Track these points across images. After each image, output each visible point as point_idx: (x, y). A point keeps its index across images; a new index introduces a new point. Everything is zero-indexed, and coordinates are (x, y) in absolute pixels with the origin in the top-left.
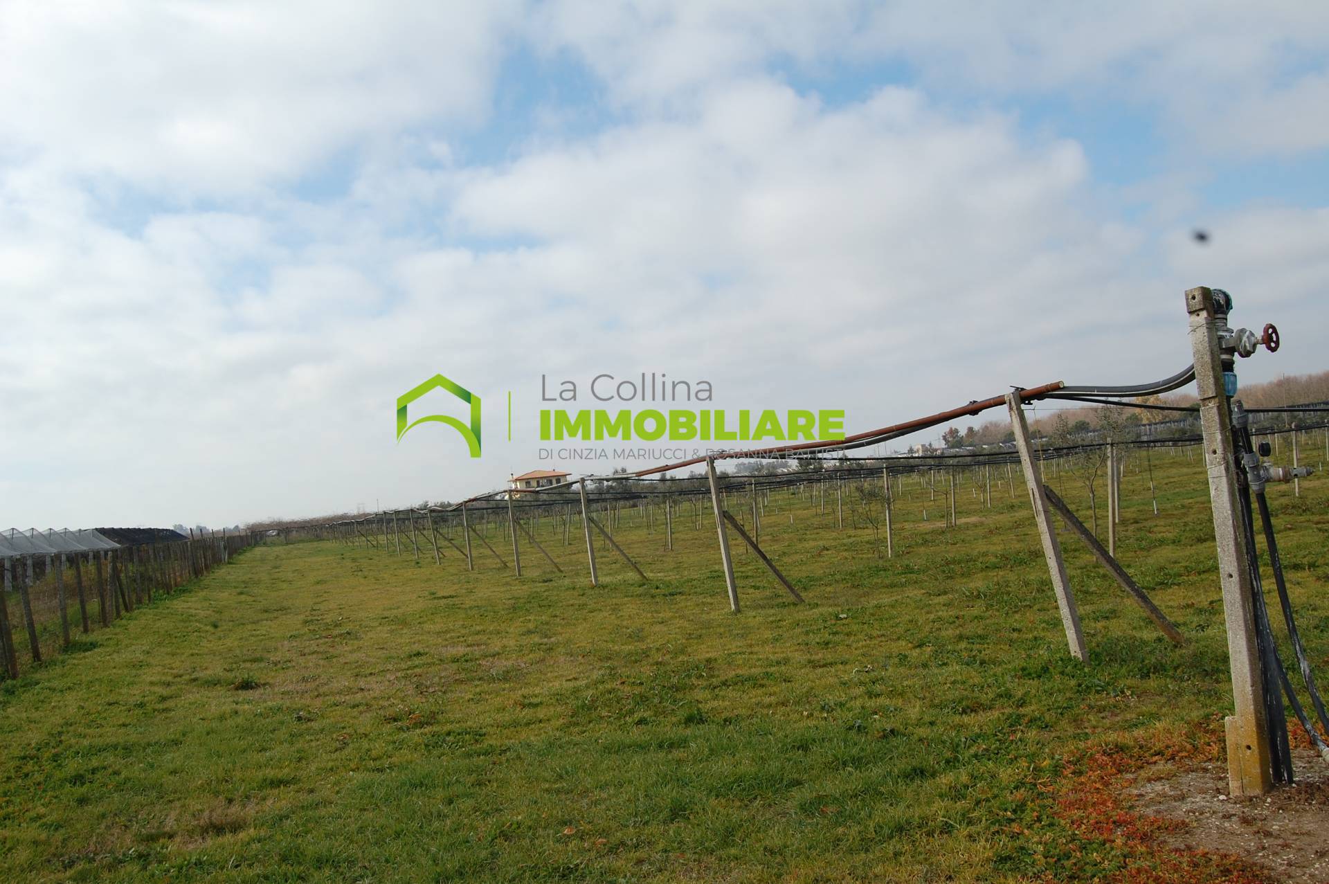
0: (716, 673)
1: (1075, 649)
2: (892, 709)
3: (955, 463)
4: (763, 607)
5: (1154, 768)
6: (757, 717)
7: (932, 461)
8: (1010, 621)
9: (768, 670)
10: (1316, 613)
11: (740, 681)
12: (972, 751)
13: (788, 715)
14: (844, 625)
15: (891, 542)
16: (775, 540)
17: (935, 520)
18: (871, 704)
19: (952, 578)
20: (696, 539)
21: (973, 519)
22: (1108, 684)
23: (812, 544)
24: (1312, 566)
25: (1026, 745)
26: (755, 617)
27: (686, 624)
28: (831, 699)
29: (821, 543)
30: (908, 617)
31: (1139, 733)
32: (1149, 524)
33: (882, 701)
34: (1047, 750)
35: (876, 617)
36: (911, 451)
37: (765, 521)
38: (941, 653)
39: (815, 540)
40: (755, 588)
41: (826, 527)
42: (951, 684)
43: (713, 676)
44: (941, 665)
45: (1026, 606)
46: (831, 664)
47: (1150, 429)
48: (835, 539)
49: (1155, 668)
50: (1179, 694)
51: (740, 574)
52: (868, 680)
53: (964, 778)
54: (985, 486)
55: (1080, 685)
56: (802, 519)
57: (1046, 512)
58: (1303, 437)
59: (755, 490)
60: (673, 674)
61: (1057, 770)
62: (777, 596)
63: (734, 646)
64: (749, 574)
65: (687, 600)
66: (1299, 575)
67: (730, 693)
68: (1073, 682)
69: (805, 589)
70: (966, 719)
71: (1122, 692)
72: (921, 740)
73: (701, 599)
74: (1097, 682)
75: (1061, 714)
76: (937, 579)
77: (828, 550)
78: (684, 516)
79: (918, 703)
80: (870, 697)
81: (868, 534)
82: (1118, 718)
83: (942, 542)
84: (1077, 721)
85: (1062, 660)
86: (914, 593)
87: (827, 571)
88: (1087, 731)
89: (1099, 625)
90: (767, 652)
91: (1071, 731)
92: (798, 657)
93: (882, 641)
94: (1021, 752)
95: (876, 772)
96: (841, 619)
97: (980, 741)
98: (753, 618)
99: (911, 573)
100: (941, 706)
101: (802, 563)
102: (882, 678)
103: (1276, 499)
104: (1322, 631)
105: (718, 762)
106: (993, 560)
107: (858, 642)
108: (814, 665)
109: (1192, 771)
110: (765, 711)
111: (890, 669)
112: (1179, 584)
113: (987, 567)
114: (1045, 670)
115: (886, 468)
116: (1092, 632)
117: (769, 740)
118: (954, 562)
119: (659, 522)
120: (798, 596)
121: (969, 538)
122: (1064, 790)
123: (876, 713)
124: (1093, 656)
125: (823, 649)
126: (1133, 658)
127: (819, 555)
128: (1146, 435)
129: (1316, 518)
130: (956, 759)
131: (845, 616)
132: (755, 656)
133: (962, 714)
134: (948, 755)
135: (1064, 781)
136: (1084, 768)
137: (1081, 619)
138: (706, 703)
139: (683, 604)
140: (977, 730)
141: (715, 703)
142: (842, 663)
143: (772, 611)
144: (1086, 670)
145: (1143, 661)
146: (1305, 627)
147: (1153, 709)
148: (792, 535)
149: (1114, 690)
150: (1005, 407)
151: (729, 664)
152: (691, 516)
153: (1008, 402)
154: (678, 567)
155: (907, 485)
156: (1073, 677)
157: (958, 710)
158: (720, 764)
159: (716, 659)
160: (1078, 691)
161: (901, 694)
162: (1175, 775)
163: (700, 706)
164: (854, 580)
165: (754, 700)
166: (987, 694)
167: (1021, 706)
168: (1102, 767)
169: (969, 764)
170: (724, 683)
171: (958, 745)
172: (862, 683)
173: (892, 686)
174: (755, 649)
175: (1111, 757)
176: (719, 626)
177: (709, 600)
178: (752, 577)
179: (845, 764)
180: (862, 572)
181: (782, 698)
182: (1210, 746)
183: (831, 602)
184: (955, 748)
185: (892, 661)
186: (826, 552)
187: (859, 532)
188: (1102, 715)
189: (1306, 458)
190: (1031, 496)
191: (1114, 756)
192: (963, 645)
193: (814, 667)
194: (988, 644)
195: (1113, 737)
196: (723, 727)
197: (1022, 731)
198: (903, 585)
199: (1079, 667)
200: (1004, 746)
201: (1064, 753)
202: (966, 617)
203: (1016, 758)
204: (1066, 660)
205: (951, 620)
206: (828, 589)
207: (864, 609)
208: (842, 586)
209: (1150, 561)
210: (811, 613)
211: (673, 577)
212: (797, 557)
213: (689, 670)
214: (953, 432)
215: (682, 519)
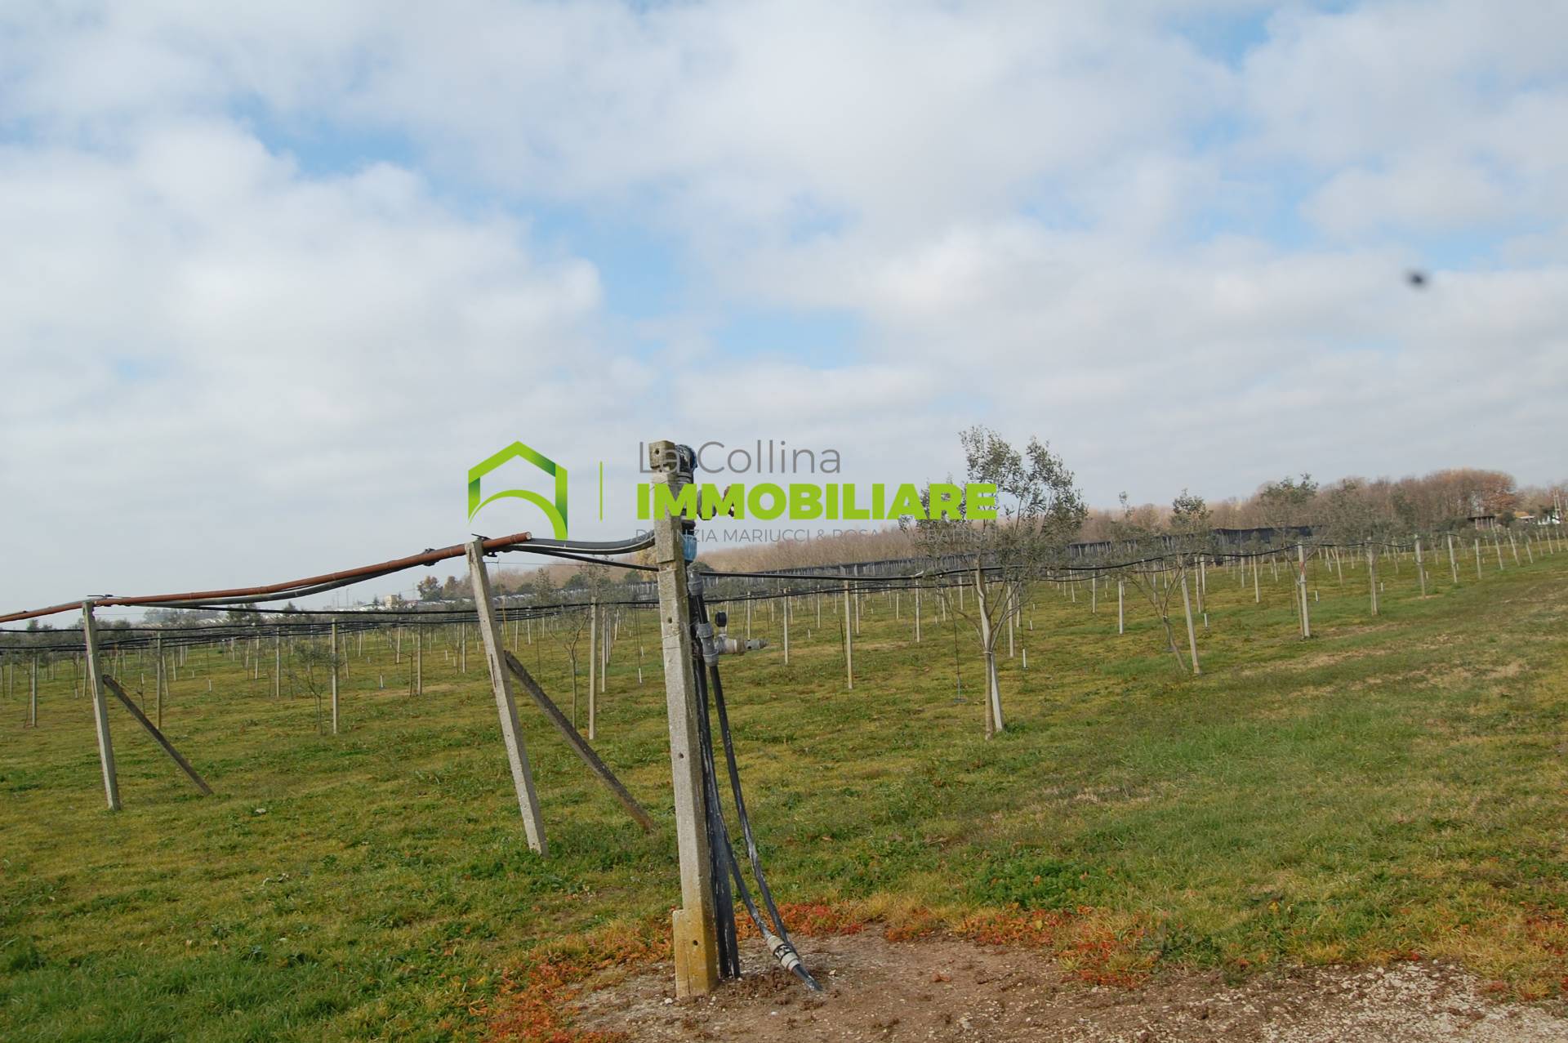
0: (71, 895)
1: (534, 842)
2: (306, 928)
3: (424, 620)
4: (152, 802)
5: (603, 974)
6: (120, 953)
7: (402, 616)
8: (467, 809)
9: (147, 887)
10: (786, 789)
11: (103, 906)
12: (396, 974)
13: (166, 946)
14: (260, 822)
15: (337, 715)
16: (187, 712)
17: (398, 688)
18: (279, 923)
19: (407, 758)
20: (75, 711)
21: (444, 687)
22: (567, 879)
23: (237, 717)
24: (790, 738)
25: (462, 961)
26: (140, 816)
27: (38, 830)
28: (227, 921)
29: (248, 716)
30: (344, 810)
31: (592, 935)
32: (635, 693)
33: (296, 918)
34: (486, 965)
35: (305, 810)
36: (376, 602)
37: (177, 687)
38: (378, 852)
39: (240, 712)
40: (147, 776)
41: (258, 696)
42: (384, 890)
43: (64, 901)
44: (376, 868)
45: (489, 791)
46: (236, 875)
47: (650, 588)
48: (267, 711)
49: (619, 858)
50: (640, 886)
51: (129, 758)
52: (280, 892)
53: (382, 1009)
54: (461, 647)
55: (535, 883)
56: (227, 685)
57: (505, 682)
58: (798, 602)
59: (162, 647)
60: (4, 902)
61: (494, 989)
62: (176, 786)
63: (103, 857)
64: (144, 758)
65: (45, 795)
66: (777, 748)
67: (88, 922)
68: (527, 880)
69: (217, 776)
70: (396, 933)
71: (580, 888)
72: (335, 965)
73: (67, 794)
74: (553, 878)
75: (510, 919)
76: (388, 761)
77: (256, 725)
78: (60, 680)
79: (343, 917)
80: (280, 915)
81: (309, 706)
82: (572, 919)
83: (401, 715)
84: (526, 927)
85: (519, 854)
86: (357, 778)
87: (249, 752)
88: (535, 937)
89: (567, 811)
90: (152, 863)
91: (517, 937)
92: (192, 867)
93: (307, 841)
94: (455, 970)
95: (271, 1011)
96: (259, 814)
97: (408, 960)
98: (138, 818)
99: (357, 753)
100: (366, 921)
101: (218, 742)
102: (300, 890)
103: (766, 667)
104: (790, 808)
105: (50, 1021)
106: (459, 736)
107: (276, 843)
108: (212, 876)
109: (642, 974)
110: (133, 944)
111: (312, 877)
112: (657, 762)
113: (450, 745)
114: (499, 867)
115: (336, 623)
116: (557, 819)
117: (131, 984)
118: (413, 738)
119: (23, 687)
120: (204, 786)
121: (433, 710)
122: (500, 1010)
123: (283, 935)
124: (555, 848)
125: (228, 854)
126: (597, 848)
127: (244, 732)
128: (645, 593)
129: (800, 688)
130: (377, 985)
131: (264, 810)
132: (132, 870)
133: (392, 928)
134: (368, 981)
135: (501, 1000)
136: (525, 982)
137: (548, 804)
138: (48, 939)
139: (38, 802)
140: (407, 946)
141: (62, 939)
142: (250, 872)
143: (166, 807)
144: (544, 865)
145: (608, 851)
146: (774, 805)
147: (610, 905)
148: (210, 706)
149: (572, 887)
150: (465, 558)
151: (93, 882)
152: (71, 680)
153: (468, 552)
154: (41, 750)
155: (368, 644)
156: (529, 873)
157: (388, 923)
158: (53, 1022)
159: (74, 877)
160: (532, 890)
161: (321, 909)
162: (624, 981)
163: (38, 943)
164: (284, 764)
165: (119, 929)
166: (426, 901)
167: (465, 913)
168: (545, 979)
169: (391, 989)
170: (82, 910)
171: (380, 968)
172: (272, 897)
173: (310, 898)
174: (136, 859)
175: (557, 966)
176: (87, 830)
177: (78, 795)
178: (147, 761)
179: (231, 1006)
180: (295, 753)
181: (160, 924)
182: (664, 943)
183: (249, 793)
184: (377, 971)
185: (314, 867)
186: (254, 728)
187: (300, 702)
188: (554, 917)
189: (799, 624)
190: (490, 663)
191: (561, 965)
192: (407, 841)
193: (212, 880)
194: (437, 838)
195: (562, 942)
196: (68, 970)
197: (460, 943)
198: (345, 769)
199: (537, 861)
200: (436, 964)
201: (505, 966)
202: (416, 807)
203: (448, 978)
204: (525, 853)
205: (396, 811)
206: (249, 776)
207: (290, 801)
208: (268, 771)
209: (632, 735)
210: (218, 808)
211: (30, 764)
212: (215, 734)
213: (30, 895)
214: (431, 582)
215: (58, 683)
